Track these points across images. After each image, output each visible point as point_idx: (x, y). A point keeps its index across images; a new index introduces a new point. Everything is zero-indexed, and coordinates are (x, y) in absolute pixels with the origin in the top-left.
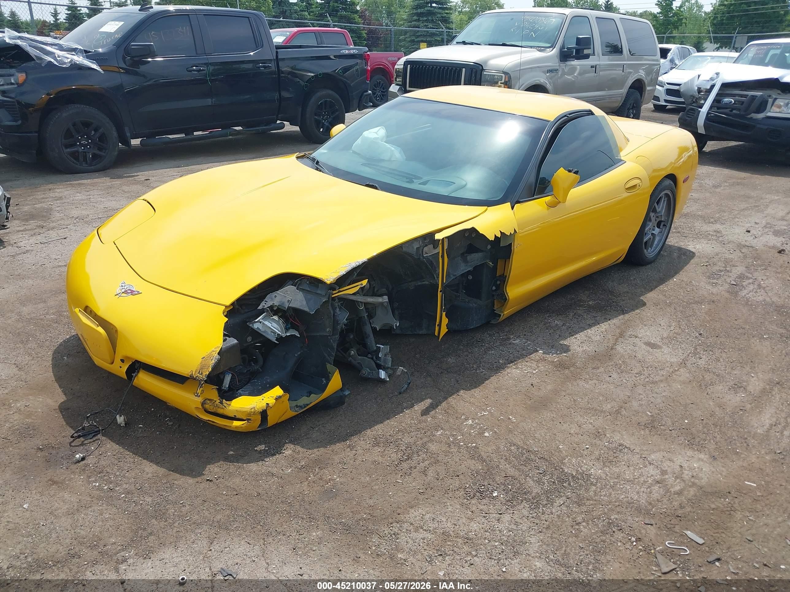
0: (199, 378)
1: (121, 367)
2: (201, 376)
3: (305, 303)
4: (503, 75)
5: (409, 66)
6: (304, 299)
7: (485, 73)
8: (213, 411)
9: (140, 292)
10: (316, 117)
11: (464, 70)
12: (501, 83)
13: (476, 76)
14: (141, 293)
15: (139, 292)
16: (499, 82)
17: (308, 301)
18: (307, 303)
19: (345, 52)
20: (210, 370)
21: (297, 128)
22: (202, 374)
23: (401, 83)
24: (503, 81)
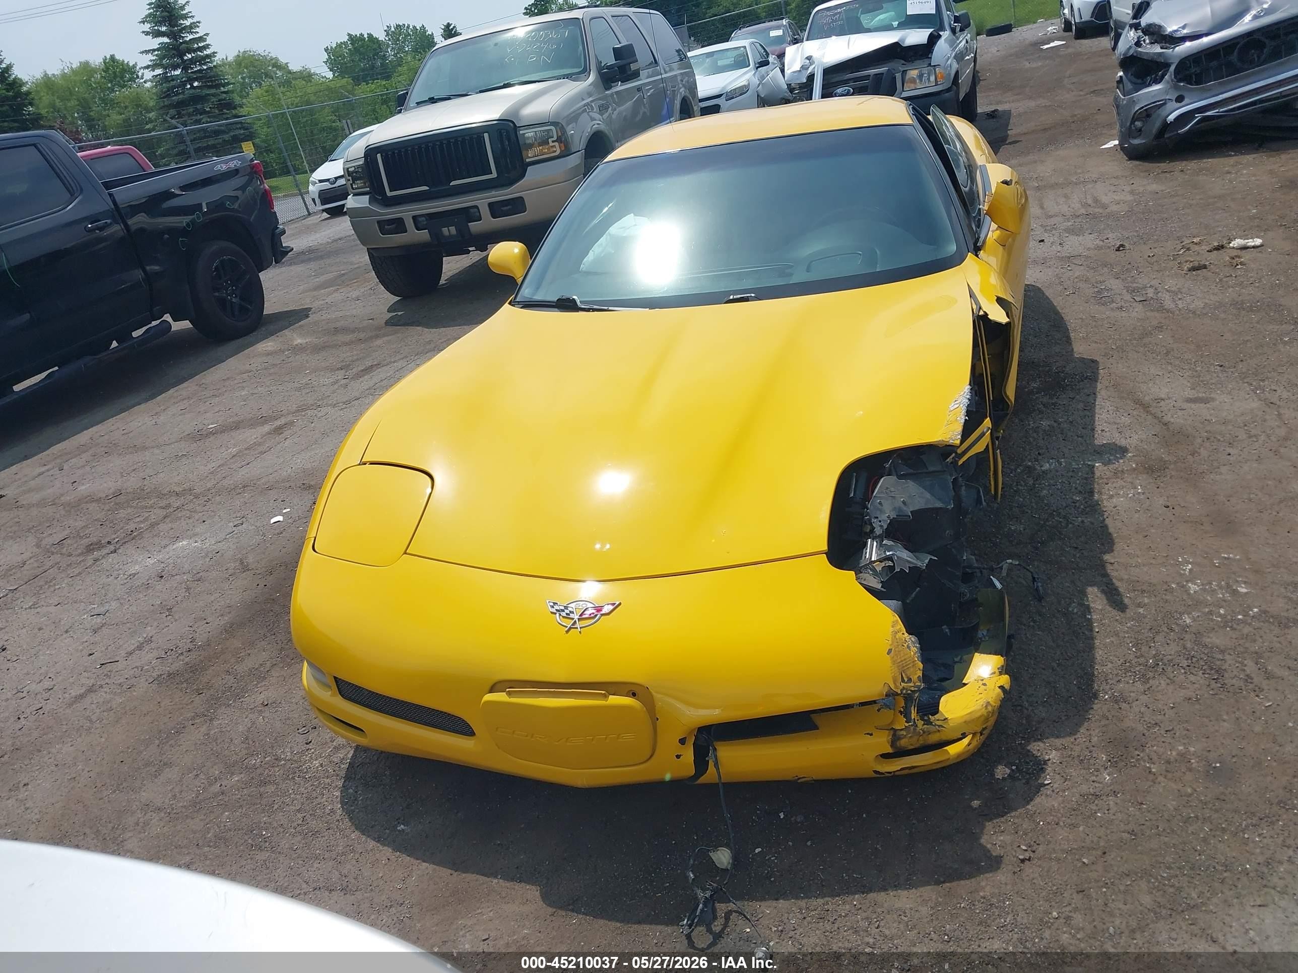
0: (907, 690)
1: (678, 757)
2: (912, 684)
3: (928, 496)
4: (552, 127)
5: (379, 155)
6: (922, 490)
7: (521, 132)
8: (917, 746)
9: (617, 603)
10: (217, 294)
11: (486, 135)
12: (553, 142)
13: (509, 140)
14: (620, 604)
15: (613, 604)
16: (550, 140)
17: (930, 489)
18: (932, 495)
19: (222, 167)
20: (921, 666)
21: (186, 324)
22: (910, 680)
23: (368, 189)
24: (555, 138)
